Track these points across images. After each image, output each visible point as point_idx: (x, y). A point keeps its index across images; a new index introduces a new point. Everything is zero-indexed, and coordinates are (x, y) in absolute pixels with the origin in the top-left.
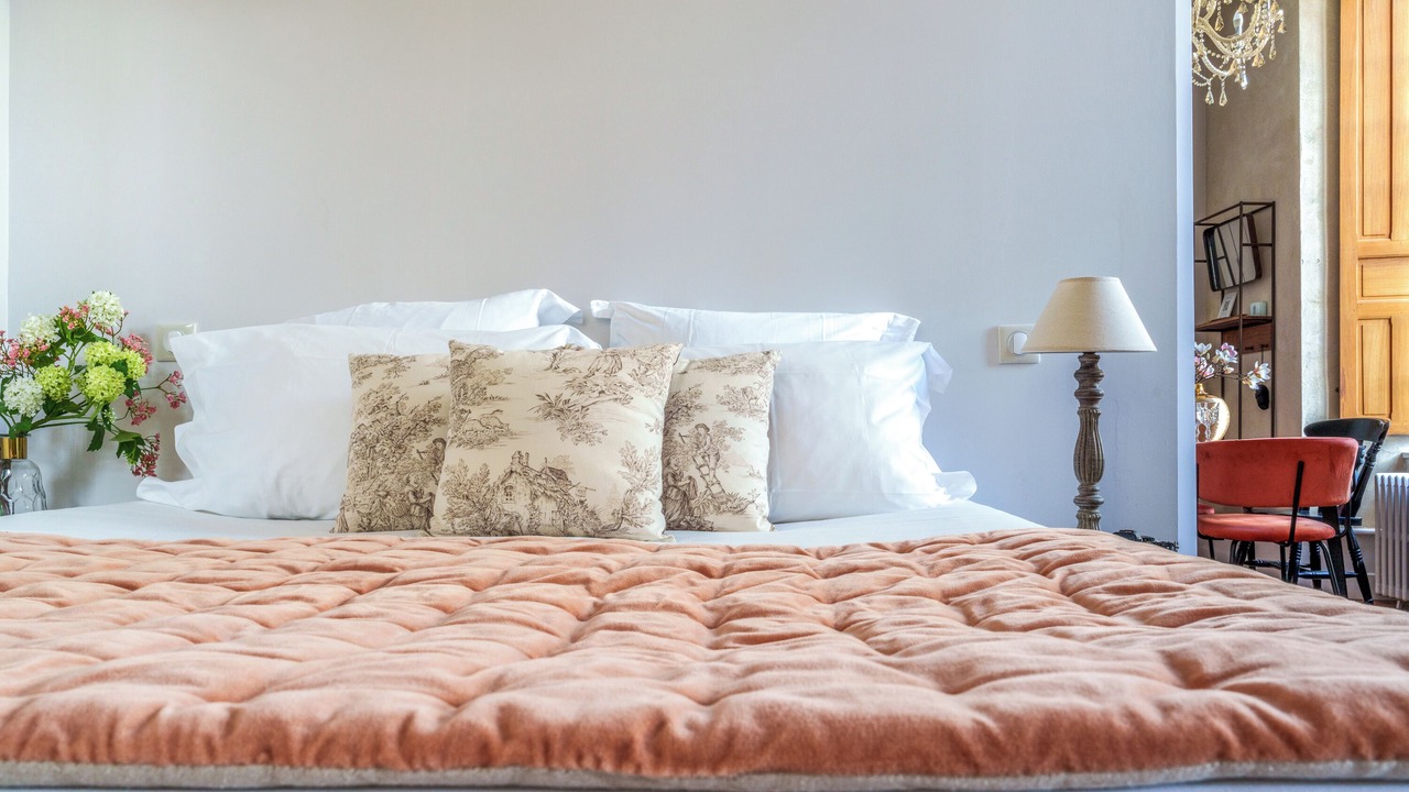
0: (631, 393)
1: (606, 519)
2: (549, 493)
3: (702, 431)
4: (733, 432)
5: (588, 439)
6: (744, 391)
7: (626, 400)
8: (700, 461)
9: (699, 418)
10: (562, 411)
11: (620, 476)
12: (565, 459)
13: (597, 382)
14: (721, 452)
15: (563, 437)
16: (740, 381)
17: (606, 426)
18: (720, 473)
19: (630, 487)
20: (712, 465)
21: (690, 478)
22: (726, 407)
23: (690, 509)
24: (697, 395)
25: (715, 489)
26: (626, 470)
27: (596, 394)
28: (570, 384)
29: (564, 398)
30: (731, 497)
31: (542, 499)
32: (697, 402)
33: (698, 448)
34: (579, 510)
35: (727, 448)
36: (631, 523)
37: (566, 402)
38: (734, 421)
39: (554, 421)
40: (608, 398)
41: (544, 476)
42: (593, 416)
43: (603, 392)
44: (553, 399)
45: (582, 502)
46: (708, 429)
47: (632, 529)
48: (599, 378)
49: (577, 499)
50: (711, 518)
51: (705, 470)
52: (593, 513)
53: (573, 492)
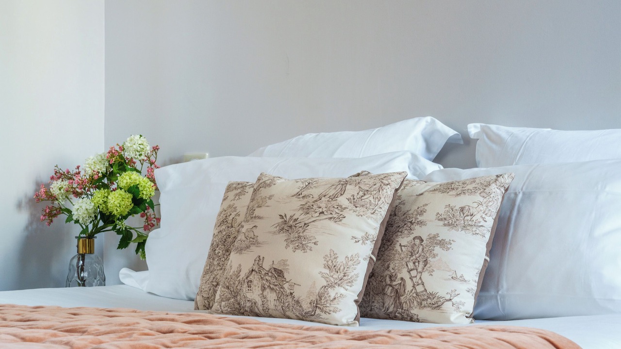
0: (344, 213)
1: (306, 307)
2: (272, 286)
3: (418, 242)
4: (444, 244)
5: (303, 248)
6: (462, 209)
7: (339, 219)
8: (411, 265)
10: (291, 227)
11: (320, 276)
12: (284, 262)
13: (321, 205)
14: (430, 259)
15: (287, 246)
17: (319, 238)
19: (325, 284)
20: (420, 269)
21: (402, 279)
22: (442, 223)
24: (422, 213)
26: (327, 271)
27: (317, 214)
28: (302, 207)
29: (295, 217)
30: (431, 296)
31: (268, 290)
32: (420, 218)
34: (289, 299)
35: (435, 256)
36: (322, 310)
37: (296, 220)
38: (446, 234)
39: (284, 234)
40: (326, 217)
41: (270, 274)
42: (311, 231)
43: (322, 213)
44: (288, 217)
45: (291, 294)
46: (423, 241)
47: (323, 315)
48: (323, 204)
49: (288, 291)
51: (414, 273)
52: (298, 302)
53: (286, 286)
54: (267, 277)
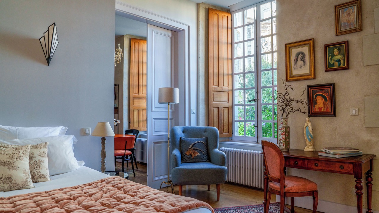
0: (23, 158)
1: (21, 185)
2: (7, 182)
3: (35, 162)
4: (42, 161)
5: (15, 169)
6: (43, 152)
7: (22, 159)
8: (36, 168)
9: (35, 159)
10: (8, 164)
11: (23, 176)
12: (10, 175)
13: (15, 156)
14: (40, 166)
15: (9, 170)
16: (42, 150)
17: (19, 166)
18: (40, 170)
19: (26, 178)
20: (38, 169)
21: (34, 172)
22: (40, 156)
23: (34, 179)
24: (33, 154)
25: (40, 174)
26: (24, 174)
27: (16, 159)
28: (9, 157)
29: (8, 161)
30: (43, 175)
31: (5, 184)
32: (34, 156)
33: (35, 166)
34: (15, 185)
35: (41, 165)
36: (27, 185)
37: (9, 162)
38: (42, 159)
39: (6, 166)
40: (18, 160)
41: (5, 179)
42: (16, 164)
43: (17, 158)
44: (5, 161)
45: (15, 183)
46: (37, 162)
47: (27, 187)
49: (14, 183)
50: (39, 180)
51: (37, 170)
52: (18, 185)
53: (13, 181)
54: (1, 180)
